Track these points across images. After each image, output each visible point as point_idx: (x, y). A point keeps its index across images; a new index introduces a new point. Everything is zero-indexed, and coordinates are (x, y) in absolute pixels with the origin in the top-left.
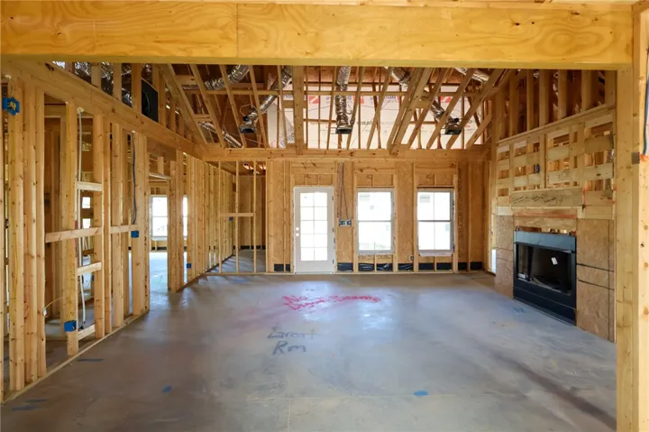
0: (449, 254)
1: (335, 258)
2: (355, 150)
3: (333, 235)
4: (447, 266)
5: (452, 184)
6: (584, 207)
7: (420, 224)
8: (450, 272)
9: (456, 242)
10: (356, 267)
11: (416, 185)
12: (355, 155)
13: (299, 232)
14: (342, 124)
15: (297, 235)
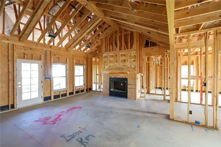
0: (84, 87)
1: (42, 95)
2: (52, 46)
3: (42, 84)
4: (82, 91)
5: (84, 63)
6: (129, 71)
7: (76, 77)
8: (83, 93)
9: (85, 83)
10: (52, 97)
11: (74, 63)
12: (52, 47)
13: (21, 85)
14: (51, 33)
15: (20, 86)
